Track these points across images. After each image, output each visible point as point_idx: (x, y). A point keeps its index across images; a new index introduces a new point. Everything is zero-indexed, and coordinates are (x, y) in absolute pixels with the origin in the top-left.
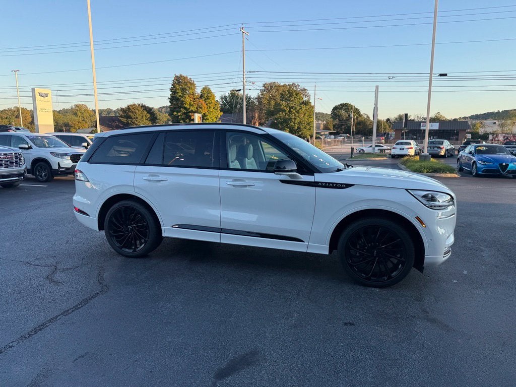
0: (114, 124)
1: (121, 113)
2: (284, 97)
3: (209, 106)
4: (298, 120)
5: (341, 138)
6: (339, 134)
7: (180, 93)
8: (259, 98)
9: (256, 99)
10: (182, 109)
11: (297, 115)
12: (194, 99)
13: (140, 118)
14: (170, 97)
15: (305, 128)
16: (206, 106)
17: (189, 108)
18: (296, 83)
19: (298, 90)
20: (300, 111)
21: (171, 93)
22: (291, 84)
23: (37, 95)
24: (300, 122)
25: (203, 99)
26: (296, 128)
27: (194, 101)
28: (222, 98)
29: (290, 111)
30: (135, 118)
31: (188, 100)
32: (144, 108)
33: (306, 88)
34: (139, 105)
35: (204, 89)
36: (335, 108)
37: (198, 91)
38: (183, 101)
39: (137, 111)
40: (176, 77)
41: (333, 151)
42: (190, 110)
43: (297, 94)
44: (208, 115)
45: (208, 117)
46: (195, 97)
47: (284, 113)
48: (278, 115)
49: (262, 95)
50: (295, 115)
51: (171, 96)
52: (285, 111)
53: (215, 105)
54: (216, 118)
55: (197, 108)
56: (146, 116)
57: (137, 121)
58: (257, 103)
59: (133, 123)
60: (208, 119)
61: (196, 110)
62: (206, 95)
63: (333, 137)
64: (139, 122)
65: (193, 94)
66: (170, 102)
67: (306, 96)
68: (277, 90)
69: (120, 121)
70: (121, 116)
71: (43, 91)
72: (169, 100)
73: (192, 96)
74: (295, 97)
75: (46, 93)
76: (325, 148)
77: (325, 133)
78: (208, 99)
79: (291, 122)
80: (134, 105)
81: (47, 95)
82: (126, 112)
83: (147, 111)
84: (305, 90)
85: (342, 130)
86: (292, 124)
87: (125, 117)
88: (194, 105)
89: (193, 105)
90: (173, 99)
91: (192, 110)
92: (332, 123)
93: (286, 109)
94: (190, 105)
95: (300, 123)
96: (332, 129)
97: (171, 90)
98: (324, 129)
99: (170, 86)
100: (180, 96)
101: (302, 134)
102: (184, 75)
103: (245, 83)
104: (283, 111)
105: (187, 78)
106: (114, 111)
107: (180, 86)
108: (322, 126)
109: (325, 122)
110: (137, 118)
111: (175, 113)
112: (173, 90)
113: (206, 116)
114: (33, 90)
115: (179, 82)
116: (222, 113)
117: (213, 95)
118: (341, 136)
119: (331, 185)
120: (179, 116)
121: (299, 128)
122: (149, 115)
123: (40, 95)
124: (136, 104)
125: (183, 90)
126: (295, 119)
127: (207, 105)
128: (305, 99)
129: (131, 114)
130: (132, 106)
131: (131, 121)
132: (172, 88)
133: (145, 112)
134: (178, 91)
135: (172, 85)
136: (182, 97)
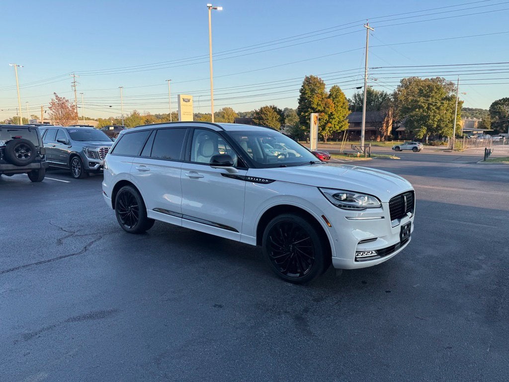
1: (255, 115)
2: (423, 93)
3: (337, 105)
4: (438, 117)
5: (497, 138)
6: (498, 134)
7: (309, 94)
8: (395, 95)
9: (392, 95)
10: (309, 109)
11: (438, 112)
12: (323, 99)
13: (270, 119)
14: (299, 98)
15: (446, 126)
16: (334, 105)
17: (317, 108)
18: (441, 77)
19: (444, 84)
20: (442, 107)
21: (300, 94)
22: (435, 77)
23: (182, 100)
24: (441, 119)
25: (332, 98)
26: (435, 126)
27: (321, 101)
28: (355, 96)
29: (428, 108)
30: (266, 120)
31: (316, 100)
32: (274, 109)
33: (453, 82)
34: (271, 106)
35: (333, 88)
36: (495, 104)
37: (327, 90)
38: (311, 101)
39: (268, 113)
40: (307, 78)
41: (477, 153)
42: (317, 110)
43: (438, 89)
44: (334, 114)
45: (335, 116)
46: (323, 97)
47: (421, 110)
48: (414, 112)
49: (399, 91)
50: (435, 112)
51: (301, 97)
52: (422, 107)
53: (344, 103)
54: (344, 117)
55: (324, 108)
56: (276, 117)
57: (268, 122)
58: (392, 100)
60: (335, 118)
61: (323, 109)
62: (336, 93)
63: (488, 136)
64: (270, 123)
65: (322, 94)
66: (299, 103)
67: (453, 90)
68: (417, 85)
69: (253, 123)
70: (255, 118)
71: (186, 97)
72: (298, 101)
73: (320, 96)
74: (436, 93)
75: (188, 98)
76: (468, 149)
77: (479, 132)
78: (336, 97)
79: (429, 120)
80: (267, 107)
81: (189, 101)
82: (259, 114)
83: (277, 111)
84: (451, 84)
85: (503, 129)
86: (430, 121)
87: (258, 118)
88: (322, 104)
89: (320, 105)
90: (302, 100)
91: (319, 110)
92: (489, 120)
93: (424, 106)
94: (317, 105)
95: (439, 121)
96: (489, 127)
97: (301, 91)
98: (478, 128)
99: (300, 87)
100: (309, 97)
101: (443, 132)
102: (314, 75)
103: (367, 80)
104: (421, 107)
105: (317, 78)
107: (310, 87)
108: (476, 124)
109: (481, 120)
110: (268, 119)
111: (302, 113)
112: (303, 92)
113: (333, 115)
114: (179, 96)
115: (310, 83)
116: (350, 112)
117: (343, 94)
118: (500, 136)
119: (257, 180)
120: (306, 116)
121: (438, 126)
122: (279, 116)
123: (184, 100)
124: (269, 106)
125: (312, 91)
126: (434, 116)
127: (335, 103)
128: (451, 94)
129: (263, 116)
130: (264, 108)
131: (262, 122)
132: (302, 90)
133: (276, 113)
134: (307, 92)
135: (302, 86)
136: (311, 97)
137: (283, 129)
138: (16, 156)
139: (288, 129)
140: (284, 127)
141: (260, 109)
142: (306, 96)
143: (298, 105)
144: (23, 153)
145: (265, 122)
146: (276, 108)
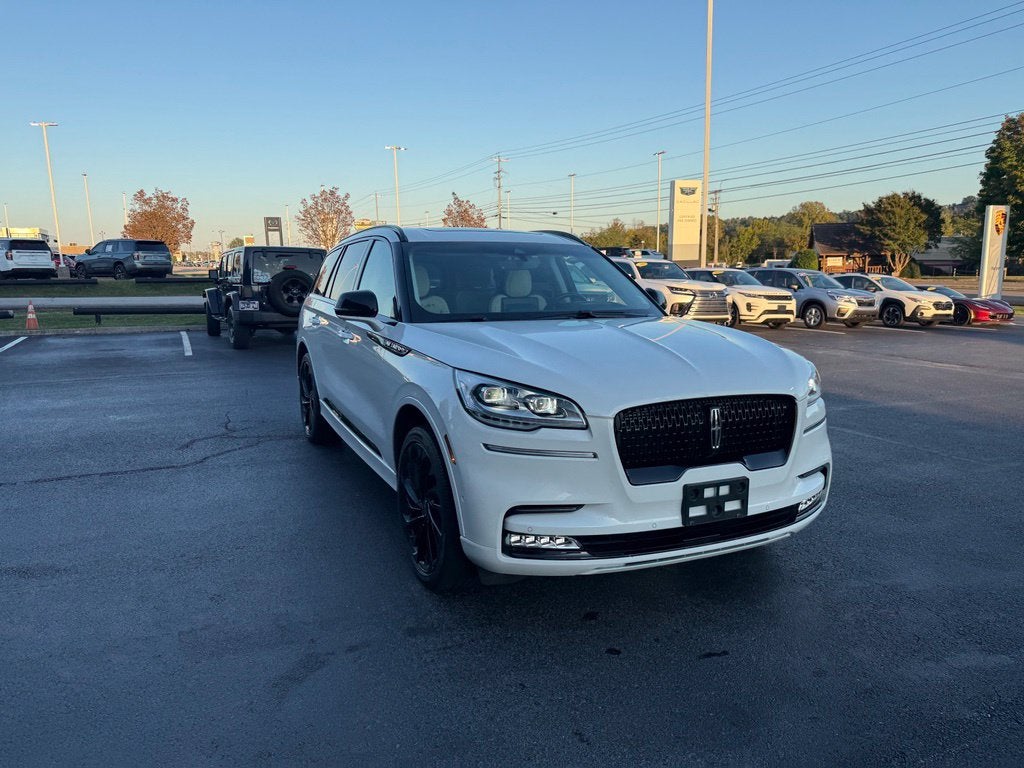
0: (846, 240)
1: (862, 216)
7: (1012, 160)
10: (1010, 196)
13: (901, 223)
14: (984, 171)
21: (988, 161)
23: (677, 192)
30: (890, 225)
32: (915, 199)
34: (906, 194)
38: (1016, 177)
39: (897, 210)
40: (1010, 121)
51: (988, 169)
56: (916, 219)
57: (893, 230)
59: (886, 235)
64: (899, 233)
66: (982, 182)
69: (858, 233)
72: (981, 178)
75: (692, 186)
80: (895, 196)
81: (693, 192)
82: (872, 214)
83: (920, 206)
87: (869, 223)
90: (991, 175)
97: (990, 153)
99: (989, 145)
100: (1011, 166)
106: (840, 215)
110: (895, 224)
112: (995, 156)
114: (673, 184)
115: (1016, 133)
122: (925, 217)
123: (683, 192)
124: (899, 193)
129: (882, 216)
130: (888, 198)
131: (880, 231)
132: (992, 150)
133: (917, 210)
134: (1006, 154)
135: (995, 142)
136: (1016, 167)
137: (937, 247)
138: (282, 298)
139: (955, 245)
140: (939, 241)
141: (876, 200)
142: (1004, 166)
143: (981, 187)
144: (296, 294)
145: (887, 230)
146: (919, 197)
